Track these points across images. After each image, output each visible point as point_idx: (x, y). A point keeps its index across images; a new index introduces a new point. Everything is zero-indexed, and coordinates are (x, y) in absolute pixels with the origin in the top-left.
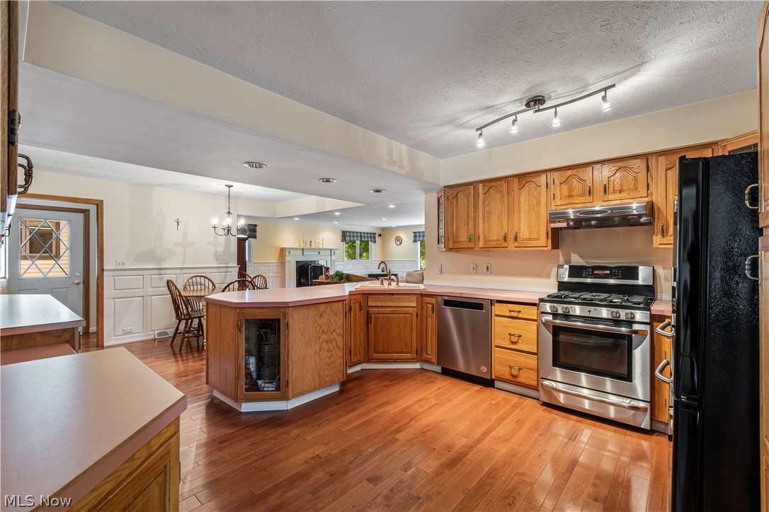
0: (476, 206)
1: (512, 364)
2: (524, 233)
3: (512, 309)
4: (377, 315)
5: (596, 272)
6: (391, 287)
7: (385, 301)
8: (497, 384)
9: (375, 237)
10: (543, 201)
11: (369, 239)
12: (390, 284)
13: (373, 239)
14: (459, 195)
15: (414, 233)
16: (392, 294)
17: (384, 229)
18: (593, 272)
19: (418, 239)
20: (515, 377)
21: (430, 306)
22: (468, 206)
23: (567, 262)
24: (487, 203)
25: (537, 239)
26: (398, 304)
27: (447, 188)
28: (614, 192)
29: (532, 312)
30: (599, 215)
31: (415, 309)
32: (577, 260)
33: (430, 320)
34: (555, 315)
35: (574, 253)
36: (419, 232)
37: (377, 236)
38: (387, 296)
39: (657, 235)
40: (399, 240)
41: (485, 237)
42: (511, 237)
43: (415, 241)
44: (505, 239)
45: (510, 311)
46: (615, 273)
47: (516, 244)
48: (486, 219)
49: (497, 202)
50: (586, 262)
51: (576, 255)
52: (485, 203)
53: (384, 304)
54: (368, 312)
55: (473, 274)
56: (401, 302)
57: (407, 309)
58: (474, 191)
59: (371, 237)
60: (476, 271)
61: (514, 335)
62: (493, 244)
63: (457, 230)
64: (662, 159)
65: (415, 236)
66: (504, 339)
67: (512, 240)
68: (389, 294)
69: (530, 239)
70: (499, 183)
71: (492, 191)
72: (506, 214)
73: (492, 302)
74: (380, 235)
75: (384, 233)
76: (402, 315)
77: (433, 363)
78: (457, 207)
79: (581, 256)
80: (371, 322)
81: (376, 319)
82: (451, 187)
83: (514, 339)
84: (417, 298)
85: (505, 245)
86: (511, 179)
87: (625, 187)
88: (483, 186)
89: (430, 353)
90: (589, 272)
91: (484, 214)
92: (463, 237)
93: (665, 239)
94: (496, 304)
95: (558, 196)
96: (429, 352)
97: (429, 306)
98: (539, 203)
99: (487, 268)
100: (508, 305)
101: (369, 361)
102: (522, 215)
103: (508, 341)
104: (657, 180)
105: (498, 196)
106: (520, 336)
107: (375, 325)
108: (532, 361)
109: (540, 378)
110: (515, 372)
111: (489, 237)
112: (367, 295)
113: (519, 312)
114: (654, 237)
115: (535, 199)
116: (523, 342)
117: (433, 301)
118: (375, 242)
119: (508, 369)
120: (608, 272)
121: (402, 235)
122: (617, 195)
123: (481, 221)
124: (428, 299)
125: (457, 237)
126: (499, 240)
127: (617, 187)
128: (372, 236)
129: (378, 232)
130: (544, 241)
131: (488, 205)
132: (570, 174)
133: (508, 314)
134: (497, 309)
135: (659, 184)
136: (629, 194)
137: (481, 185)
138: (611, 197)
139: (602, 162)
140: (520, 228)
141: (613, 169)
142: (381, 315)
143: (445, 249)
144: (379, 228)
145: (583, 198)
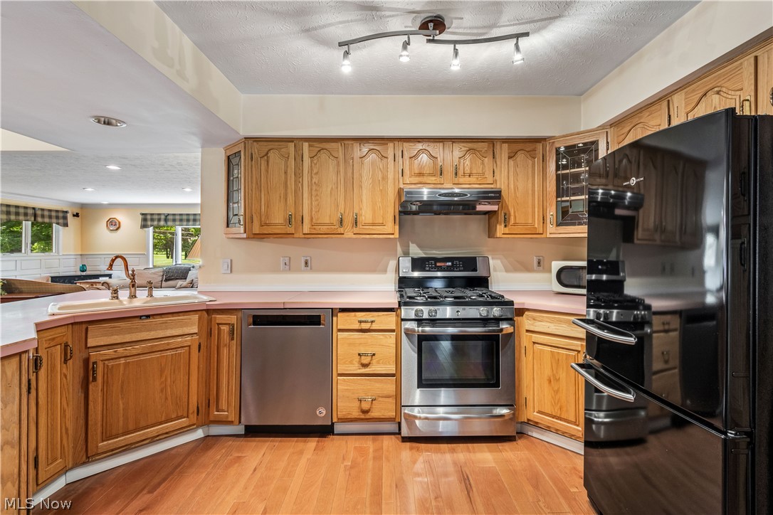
0: (298, 174)
1: (362, 396)
2: (366, 216)
3: (363, 319)
4: (111, 363)
5: (438, 264)
6: (137, 303)
7: (130, 331)
8: (339, 428)
9: (65, 218)
10: (391, 176)
11: (54, 220)
12: (133, 296)
13: (61, 221)
14: (271, 154)
15: (143, 214)
16: (148, 317)
17: (83, 206)
18: (435, 264)
19: (149, 223)
20: (365, 412)
21: (225, 328)
22: (286, 173)
23: (406, 254)
24: (315, 171)
25: (382, 224)
26: (161, 334)
27: (250, 141)
28: (464, 175)
29: (389, 321)
30: (456, 199)
31: (196, 337)
32: (416, 252)
33: (225, 352)
34: (420, 321)
35: (413, 243)
36: (152, 214)
37: (69, 216)
38: (137, 321)
39: (501, 224)
40: (114, 225)
41: (312, 219)
42: (348, 221)
43: (144, 226)
44: (341, 221)
45: (360, 322)
46: (456, 264)
47: (356, 230)
48: (314, 193)
49: (330, 172)
50: (425, 254)
51: (415, 245)
52: (312, 170)
53: (128, 338)
54: (86, 361)
55: (284, 271)
56: (167, 328)
57: (179, 340)
58: (295, 151)
59: (57, 217)
60: (289, 267)
61: (366, 355)
62: (324, 229)
63: (268, 206)
64: (505, 146)
65: (145, 220)
66: (351, 362)
67: (350, 225)
68: (140, 317)
69: (373, 224)
70: (334, 145)
71: (323, 156)
72: (342, 190)
73: (334, 312)
74: (77, 215)
75: (83, 212)
76: (169, 353)
77: (231, 423)
78: (267, 171)
79: (420, 247)
80: (95, 379)
81: (108, 371)
82: (257, 140)
83: (365, 360)
84: (200, 318)
85: (341, 230)
86: (350, 142)
87: (474, 171)
88: (310, 146)
89: (224, 407)
90: (432, 264)
91: (310, 185)
92: (278, 218)
93: (507, 229)
94: (339, 314)
95: (407, 172)
96: (223, 405)
97: (223, 327)
98: (385, 178)
99: (306, 263)
100: (358, 314)
101: (88, 459)
102: (364, 192)
103: (357, 364)
104: (501, 167)
105: (332, 164)
106: (374, 355)
107: (106, 383)
108: (388, 386)
109: (399, 406)
110: (365, 406)
111: (318, 219)
112: (83, 325)
113: (372, 322)
114: (498, 226)
115: (380, 172)
116: (378, 362)
117: (233, 319)
118: (66, 225)
119: (357, 404)
120: (450, 264)
121: (120, 216)
122: (467, 179)
123: (306, 195)
124: (220, 318)
125: (267, 216)
126: (332, 224)
127: (468, 171)
128: (61, 217)
129: (71, 211)
130: (391, 228)
131: (317, 173)
132: (421, 148)
133: (357, 326)
134: (342, 321)
135: (503, 172)
136: (477, 178)
137: (306, 145)
138: (462, 180)
139: (454, 140)
140: (361, 209)
141: (463, 149)
142: (122, 361)
143: (245, 236)
144: (74, 204)
145: (434, 178)
